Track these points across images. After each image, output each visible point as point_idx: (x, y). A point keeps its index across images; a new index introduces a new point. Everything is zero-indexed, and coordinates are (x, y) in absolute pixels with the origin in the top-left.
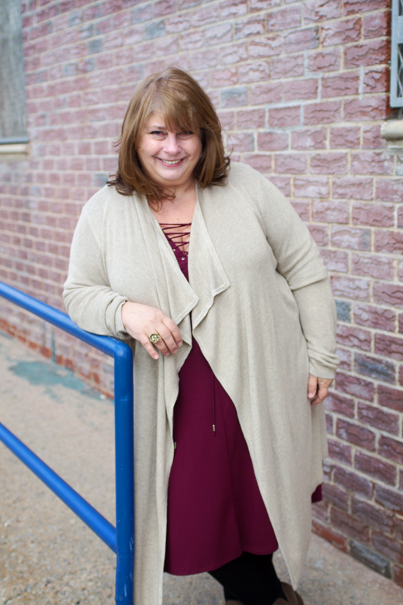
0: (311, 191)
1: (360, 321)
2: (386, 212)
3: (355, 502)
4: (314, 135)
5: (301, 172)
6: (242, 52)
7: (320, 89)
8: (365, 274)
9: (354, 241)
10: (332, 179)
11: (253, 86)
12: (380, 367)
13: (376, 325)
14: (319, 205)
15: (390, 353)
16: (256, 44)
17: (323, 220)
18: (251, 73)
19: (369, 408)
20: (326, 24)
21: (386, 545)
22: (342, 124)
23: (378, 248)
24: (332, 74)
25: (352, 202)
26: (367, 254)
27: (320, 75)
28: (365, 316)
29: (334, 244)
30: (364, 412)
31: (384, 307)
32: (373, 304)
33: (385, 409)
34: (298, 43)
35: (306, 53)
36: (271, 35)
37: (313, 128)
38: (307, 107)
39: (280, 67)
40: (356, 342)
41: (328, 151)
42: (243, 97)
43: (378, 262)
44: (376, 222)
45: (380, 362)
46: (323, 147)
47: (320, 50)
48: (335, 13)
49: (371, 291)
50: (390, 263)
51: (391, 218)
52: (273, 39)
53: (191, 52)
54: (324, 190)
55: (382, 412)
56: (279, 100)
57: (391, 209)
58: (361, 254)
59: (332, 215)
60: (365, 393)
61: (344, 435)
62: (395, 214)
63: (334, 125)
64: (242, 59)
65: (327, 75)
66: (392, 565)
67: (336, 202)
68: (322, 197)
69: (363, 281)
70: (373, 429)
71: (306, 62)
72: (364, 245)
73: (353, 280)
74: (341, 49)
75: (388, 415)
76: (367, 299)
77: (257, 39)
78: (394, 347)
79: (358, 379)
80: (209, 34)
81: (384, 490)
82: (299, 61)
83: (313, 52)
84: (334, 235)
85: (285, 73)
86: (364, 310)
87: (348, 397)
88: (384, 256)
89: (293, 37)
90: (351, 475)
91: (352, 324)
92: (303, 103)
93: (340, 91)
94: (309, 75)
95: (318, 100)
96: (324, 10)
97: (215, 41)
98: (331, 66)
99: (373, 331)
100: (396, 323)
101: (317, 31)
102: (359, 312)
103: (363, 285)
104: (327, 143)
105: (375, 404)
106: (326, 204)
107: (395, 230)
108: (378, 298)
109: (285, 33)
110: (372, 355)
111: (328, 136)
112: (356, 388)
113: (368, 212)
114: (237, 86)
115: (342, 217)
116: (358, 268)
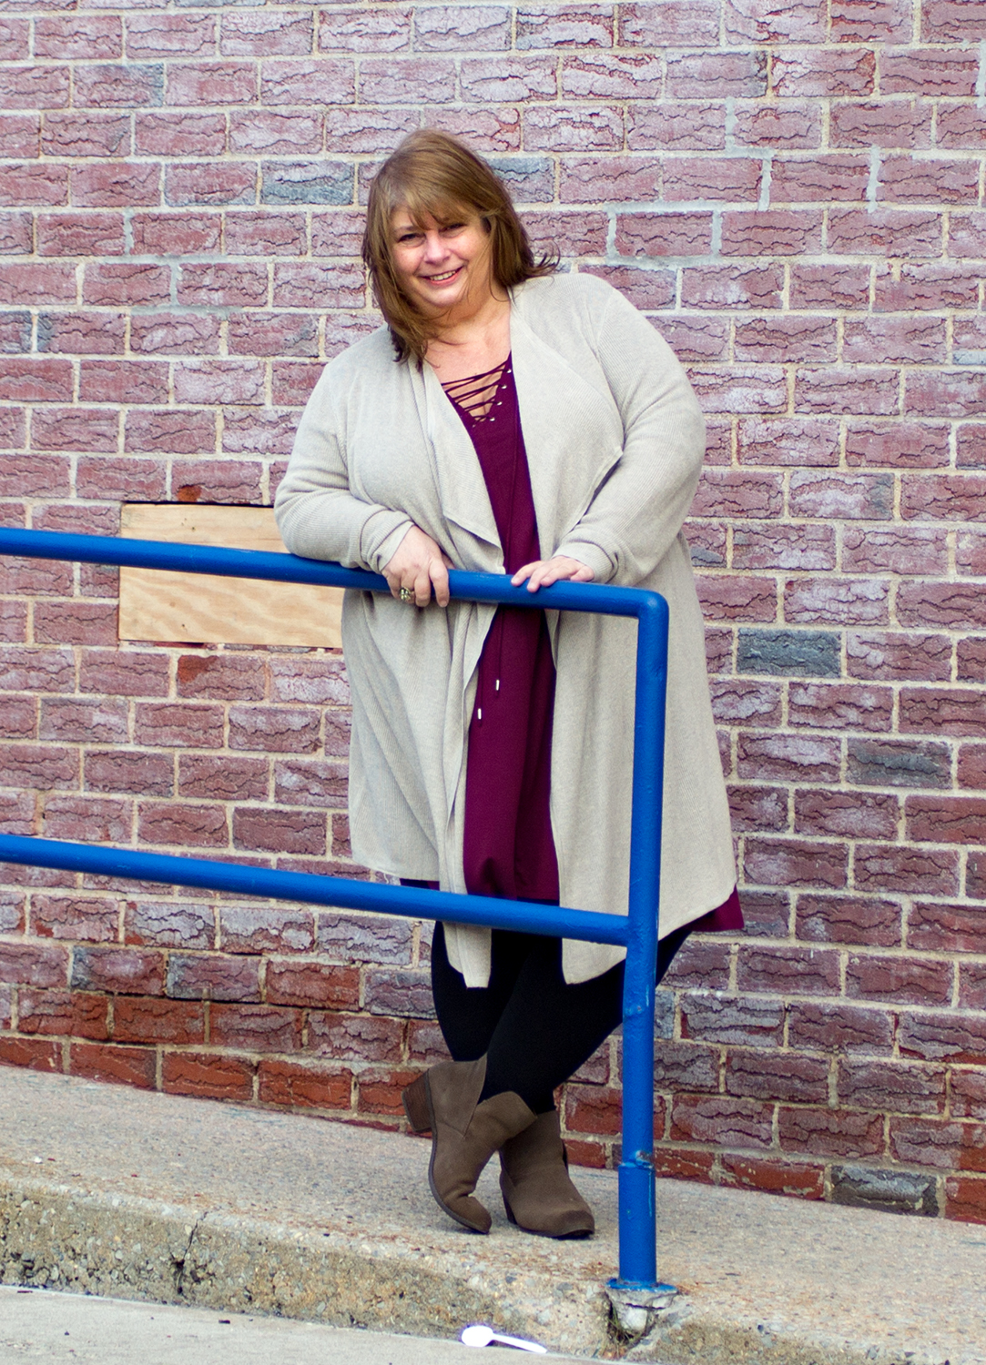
0: (737, 397)
1: (861, 667)
2: (932, 439)
3: (845, 1072)
4: (748, 278)
5: (710, 357)
6: (537, 77)
7: (767, 181)
8: (879, 568)
9: (852, 501)
10: (792, 372)
11: (571, 159)
12: (913, 758)
13: (902, 671)
14: (756, 428)
15: (938, 724)
16: (585, 66)
17: (768, 460)
18: (566, 130)
19: (885, 853)
20: (786, 52)
21: (927, 1142)
22: (820, 258)
23: (910, 512)
24: (798, 155)
25: (848, 420)
26: (884, 526)
27: (768, 153)
28: (877, 656)
29: (797, 510)
30: (873, 866)
31: (924, 631)
32: (896, 628)
33: (926, 846)
34: (709, 78)
35: (730, 103)
36: (631, 53)
37: (746, 264)
38: (729, 219)
39: (656, 124)
40: (853, 715)
41: (786, 312)
42: (536, 181)
43: (910, 541)
44: (908, 458)
45: (913, 747)
46: (775, 305)
47: (769, 100)
48: (811, 31)
49: (891, 603)
50: (938, 540)
51: (943, 449)
52: (638, 62)
53: (358, 58)
54: (772, 396)
55: (919, 855)
56: (652, 195)
57: (944, 431)
58: (866, 526)
59: (792, 450)
60: (876, 824)
61: (820, 928)
62: (952, 440)
63: (799, 260)
64: (534, 94)
65: (785, 155)
66: (940, 1181)
67: (806, 421)
68: (767, 411)
69: (872, 584)
70: (893, 898)
71: (731, 123)
72: (876, 508)
73: (847, 584)
74: (825, 106)
75: (930, 857)
76: (881, 620)
77: (588, 55)
78: (946, 711)
79: (858, 796)
80: (427, 24)
81: (922, 1022)
82: (713, 118)
83: (750, 104)
84: (794, 492)
85: (670, 139)
86: (873, 644)
87: (831, 840)
88: (924, 526)
89: (694, 65)
90: (838, 1013)
91: (846, 680)
92: (718, 208)
93: (818, 190)
94: (735, 150)
95: (763, 205)
96: (781, 23)
97: (451, 42)
98: (798, 138)
99: (897, 686)
100: (953, 661)
101: (762, 60)
102: (859, 650)
103: (872, 591)
104: (784, 295)
105: (901, 842)
106: (777, 426)
107: (951, 472)
108: (908, 612)
109: (675, 54)
110: (895, 736)
111: (787, 282)
112: (853, 818)
113: (887, 439)
114: (520, 155)
115: (819, 453)
116: (860, 556)
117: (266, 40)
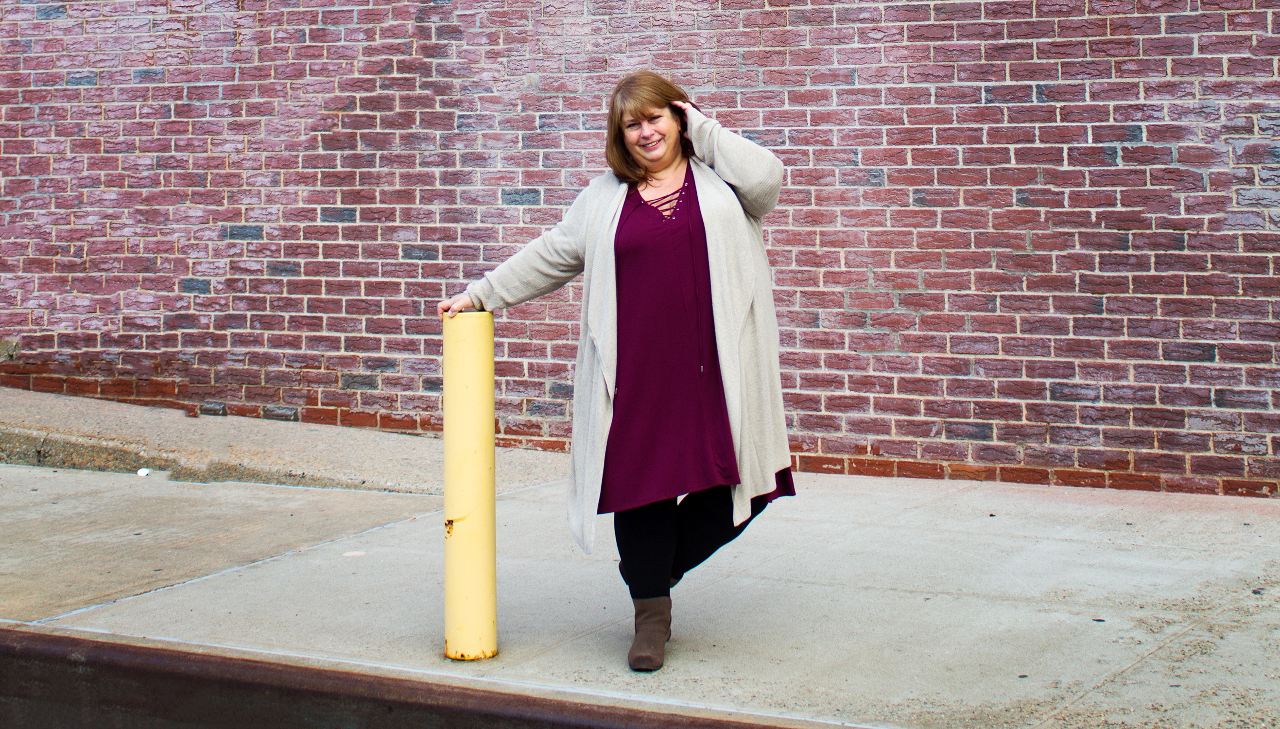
0: (228, 147)
1: (271, 236)
2: (293, 159)
3: (267, 374)
4: (232, 107)
5: (218, 133)
6: (160, 41)
7: (237, 74)
8: (276, 203)
9: (267, 181)
10: (246, 138)
11: (171, 68)
12: (288, 266)
13: (285, 237)
14: (235, 157)
15: (297, 255)
16: (175, 37)
17: (239, 168)
18: (169, 59)
19: (279, 299)
20: (243, 31)
21: (295, 396)
22: (255, 99)
23: (286, 184)
24: (247, 65)
25: (265, 154)
26: (278, 189)
27: (238, 65)
28: (276, 233)
29: (248, 184)
30: (276, 303)
31: (292, 224)
32: (282, 223)
33: (293, 296)
34: (217, 40)
35: (225, 49)
36: (191, 32)
37: (230, 102)
38: (225, 87)
39: (200, 56)
40: (268, 253)
41: (244, 118)
42: (160, 76)
43: (286, 194)
44: (285, 166)
45: (288, 263)
46: (240, 115)
47: (238, 47)
48: (251, 24)
49: (281, 214)
50: (296, 193)
51: (297, 163)
52: (194, 36)
53: (99, 36)
54: (240, 146)
55: (291, 299)
56: (198, 80)
57: (297, 156)
58: (272, 189)
59: (247, 164)
60: (276, 289)
61: (258, 325)
62: (300, 159)
63: (249, 100)
64: (159, 47)
65: (243, 65)
66: (300, 409)
67: (251, 154)
68: (238, 151)
69: (274, 208)
70: (283, 314)
71: (225, 55)
72: (275, 183)
73: (266, 209)
74: (256, 49)
75: (295, 300)
76: (277, 220)
77: (177, 34)
78: (299, 250)
79: (270, 280)
80: (122, 24)
81: (293, 355)
82: (219, 54)
83: (231, 49)
84: (248, 178)
85: (204, 61)
86: (275, 229)
87: (261, 295)
88: (291, 188)
89: (213, 36)
90: (265, 354)
91: (265, 241)
92: (221, 84)
93: (254, 77)
94: (226, 64)
95: (236, 82)
96: (241, 22)
97: (130, 30)
98: (248, 60)
99: (283, 242)
100: (302, 233)
101: (235, 34)
102: (270, 231)
103: (274, 211)
104: (243, 112)
105: (285, 295)
106: (242, 156)
107: (300, 170)
108: (287, 216)
109: (206, 33)
110: (282, 259)
111: (244, 108)
112: (268, 287)
113: (279, 160)
114: (154, 67)
115: (255, 165)
116: (270, 199)
117: (67, 31)
